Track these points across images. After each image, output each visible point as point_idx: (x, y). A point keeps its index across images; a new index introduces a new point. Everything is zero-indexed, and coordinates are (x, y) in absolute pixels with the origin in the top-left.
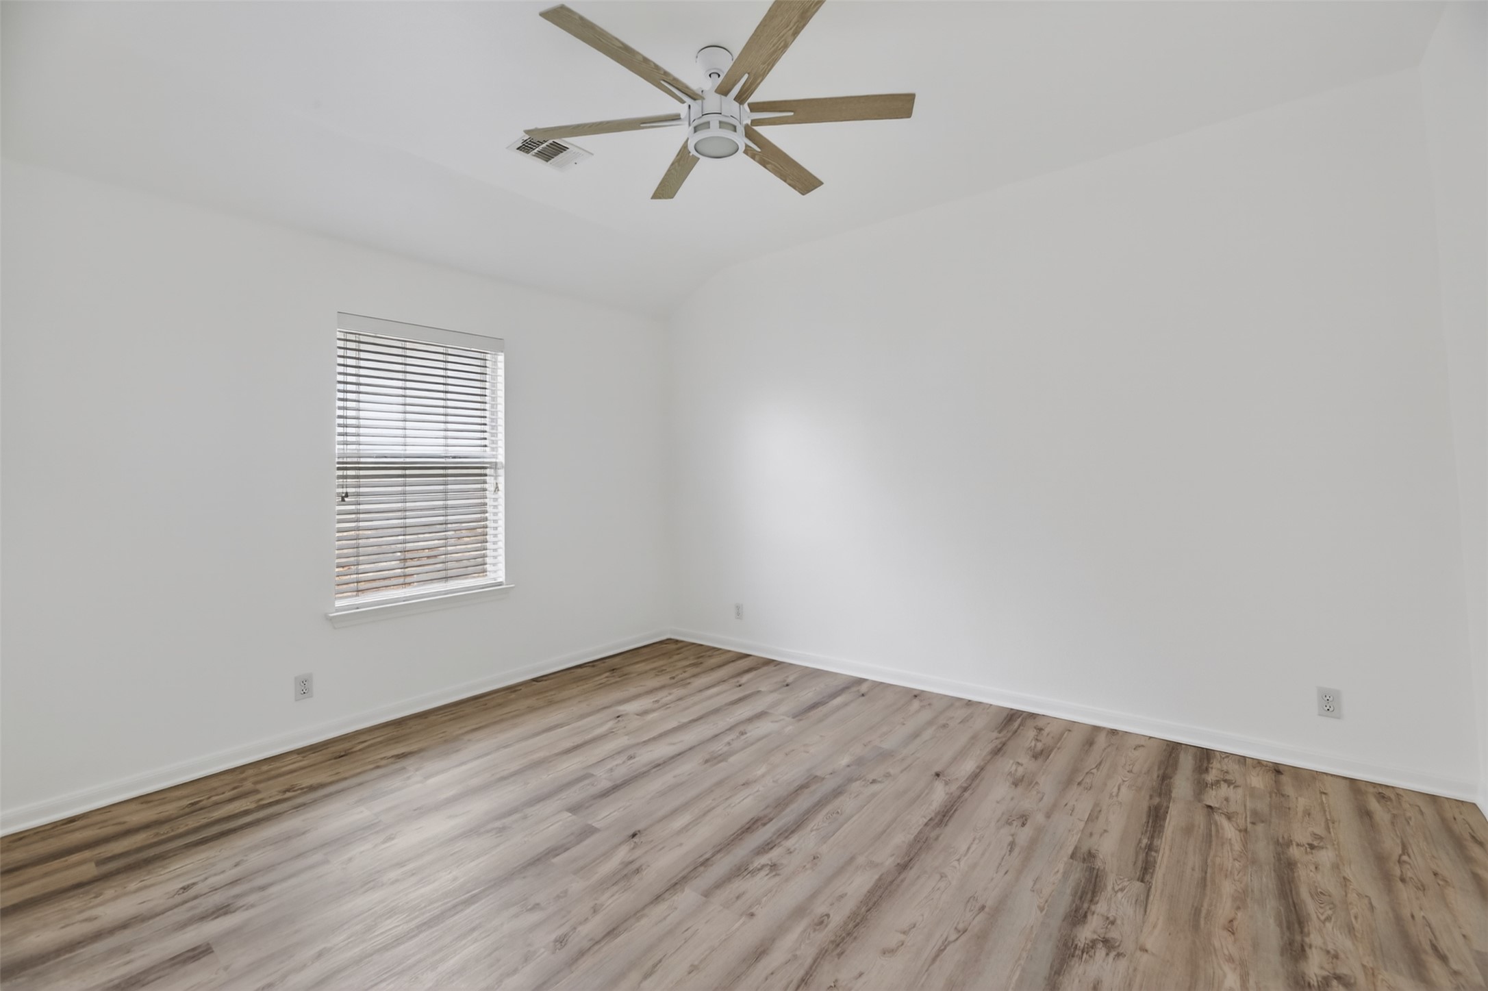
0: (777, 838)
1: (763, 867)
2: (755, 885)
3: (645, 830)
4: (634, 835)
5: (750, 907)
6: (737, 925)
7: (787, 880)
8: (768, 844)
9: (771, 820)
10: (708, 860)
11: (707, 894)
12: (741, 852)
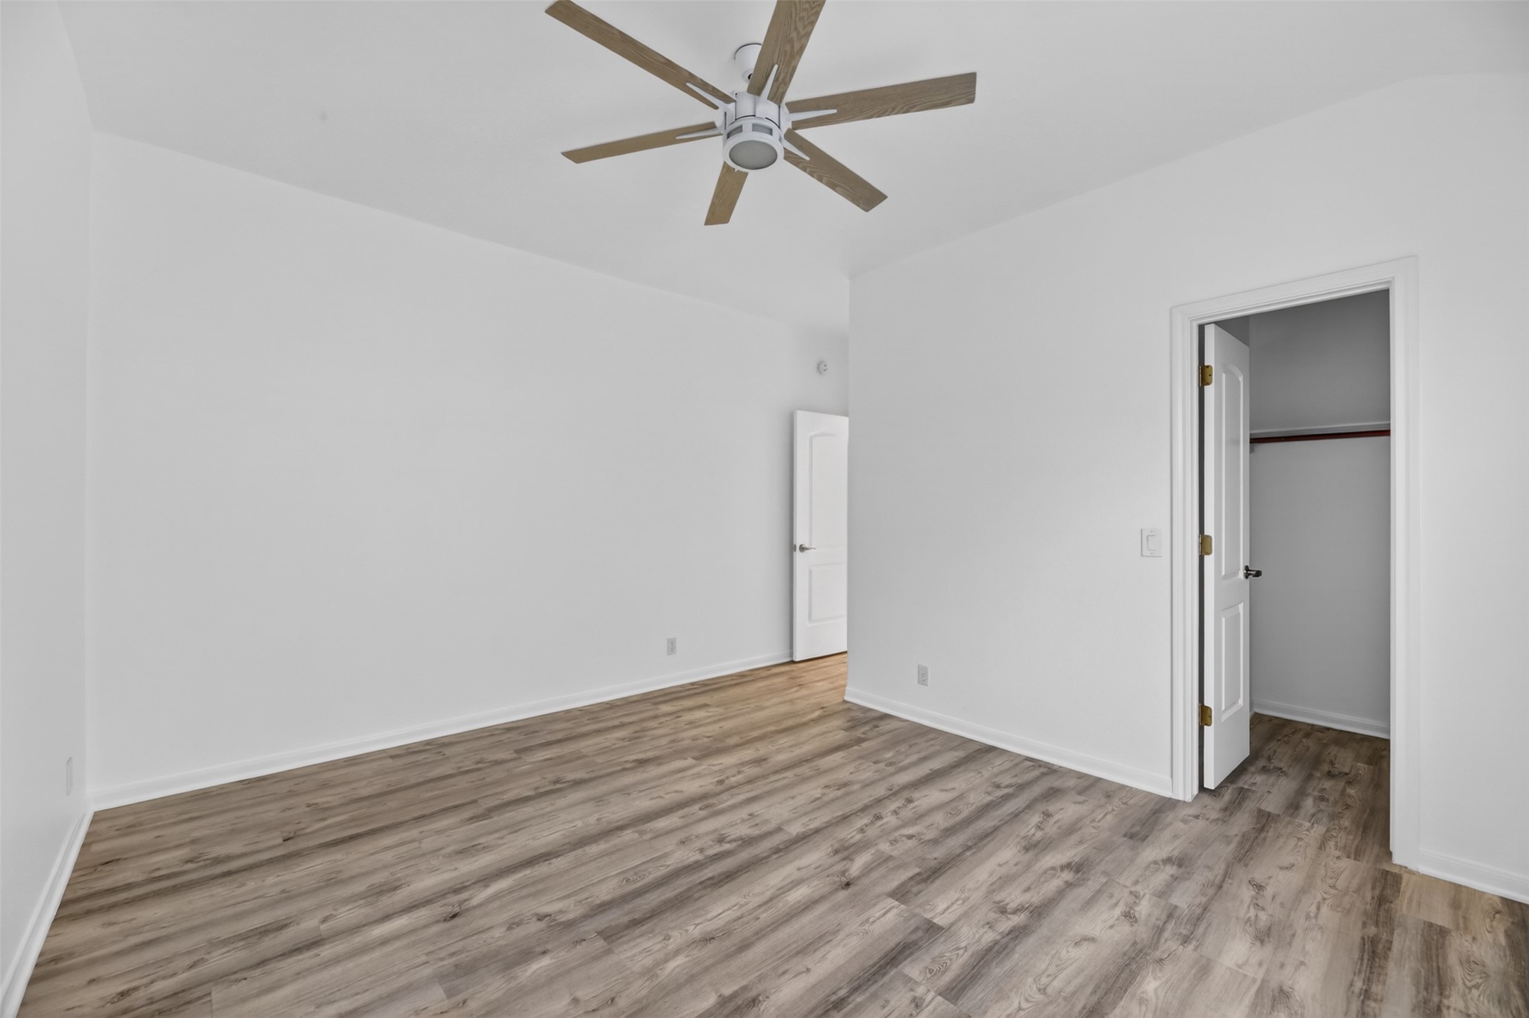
0: (706, 863)
1: (730, 842)
2: (744, 831)
3: (837, 890)
4: (848, 885)
5: (749, 819)
6: (762, 811)
7: (715, 830)
8: (718, 858)
9: (701, 883)
10: (775, 853)
11: (779, 829)
12: (745, 855)
